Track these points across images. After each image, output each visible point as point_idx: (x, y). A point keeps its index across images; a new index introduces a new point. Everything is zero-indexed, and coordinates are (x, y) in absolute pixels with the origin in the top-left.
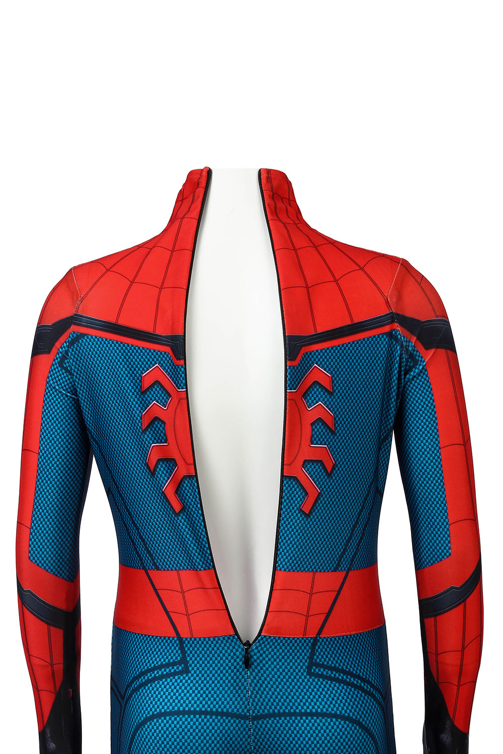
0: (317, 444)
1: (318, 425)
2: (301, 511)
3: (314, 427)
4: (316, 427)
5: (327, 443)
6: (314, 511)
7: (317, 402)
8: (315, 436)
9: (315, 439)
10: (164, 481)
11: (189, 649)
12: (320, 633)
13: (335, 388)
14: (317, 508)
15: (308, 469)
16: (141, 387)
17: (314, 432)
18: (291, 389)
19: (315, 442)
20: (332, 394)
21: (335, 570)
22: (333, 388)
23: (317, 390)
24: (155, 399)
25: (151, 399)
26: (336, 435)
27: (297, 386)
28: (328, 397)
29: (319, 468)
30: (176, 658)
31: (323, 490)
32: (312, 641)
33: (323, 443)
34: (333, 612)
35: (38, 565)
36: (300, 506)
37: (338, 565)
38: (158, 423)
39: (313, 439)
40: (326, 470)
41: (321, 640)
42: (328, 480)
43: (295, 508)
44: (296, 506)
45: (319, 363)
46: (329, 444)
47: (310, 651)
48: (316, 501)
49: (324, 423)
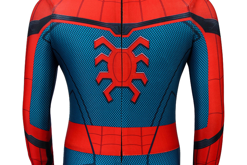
0: (139, 72)
1: (140, 63)
2: (131, 101)
3: (138, 64)
4: (139, 64)
5: (144, 71)
6: (138, 101)
7: (140, 53)
8: (138, 68)
9: (138, 70)
10: (105, 88)
11: (97, 159)
12: (149, 152)
13: (151, 46)
14: (139, 100)
15: (134, 83)
16: (94, 46)
17: (138, 67)
18: (124, 48)
19: (138, 71)
20: (149, 49)
21: (151, 126)
22: (149, 46)
23: (141, 48)
24: (102, 52)
25: (100, 52)
26: (149, 67)
27: (128, 46)
28: (146, 50)
29: (140, 82)
30: (91, 162)
31: (142, 92)
32: (146, 156)
33: (142, 71)
34: (154, 143)
35: (34, 126)
36: (131, 99)
37: (152, 124)
38: (104, 63)
39: (137, 70)
40: (143, 83)
41: (150, 156)
42: (144, 88)
43: (129, 100)
44: (129, 99)
45: (143, 35)
46: (145, 71)
47: (146, 160)
48: (139, 97)
49: (143, 62)
